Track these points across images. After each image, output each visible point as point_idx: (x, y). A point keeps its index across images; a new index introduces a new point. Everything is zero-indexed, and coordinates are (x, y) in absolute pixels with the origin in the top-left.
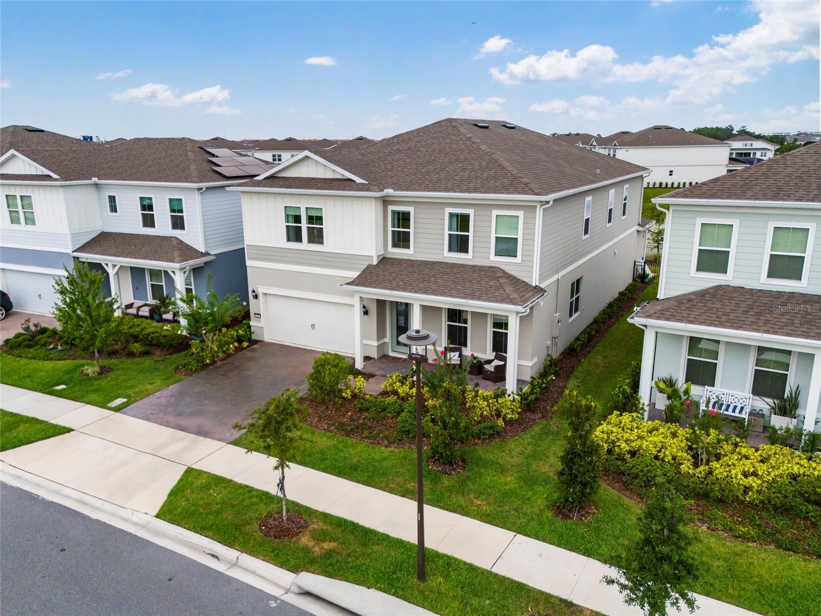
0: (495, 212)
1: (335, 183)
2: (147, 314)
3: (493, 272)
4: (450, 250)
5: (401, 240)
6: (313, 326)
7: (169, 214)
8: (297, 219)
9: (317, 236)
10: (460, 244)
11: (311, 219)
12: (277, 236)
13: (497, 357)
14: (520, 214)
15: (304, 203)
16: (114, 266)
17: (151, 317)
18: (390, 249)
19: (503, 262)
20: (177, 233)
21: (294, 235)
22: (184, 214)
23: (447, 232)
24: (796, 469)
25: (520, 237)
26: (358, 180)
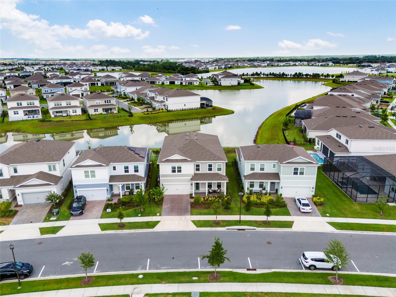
0: (217, 164)
1: (183, 160)
2: (128, 194)
3: (217, 174)
4: (208, 171)
5: (198, 170)
6: (177, 189)
7: (134, 169)
8: (175, 168)
9: (180, 171)
10: (210, 169)
11: (178, 168)
12: (170, 172)
13: (218, 189)
14: (222, 164)
15: (176, 165)
16: (121, 184)
17: (130, 194)
18: (195, 172)
19: (219, 172)
20: (136, 173)
21: (174, 171)
22: (139, 169)
23: (208, 168)
24: (270, 198)
25: (222, 168)
26: (189, 160)
